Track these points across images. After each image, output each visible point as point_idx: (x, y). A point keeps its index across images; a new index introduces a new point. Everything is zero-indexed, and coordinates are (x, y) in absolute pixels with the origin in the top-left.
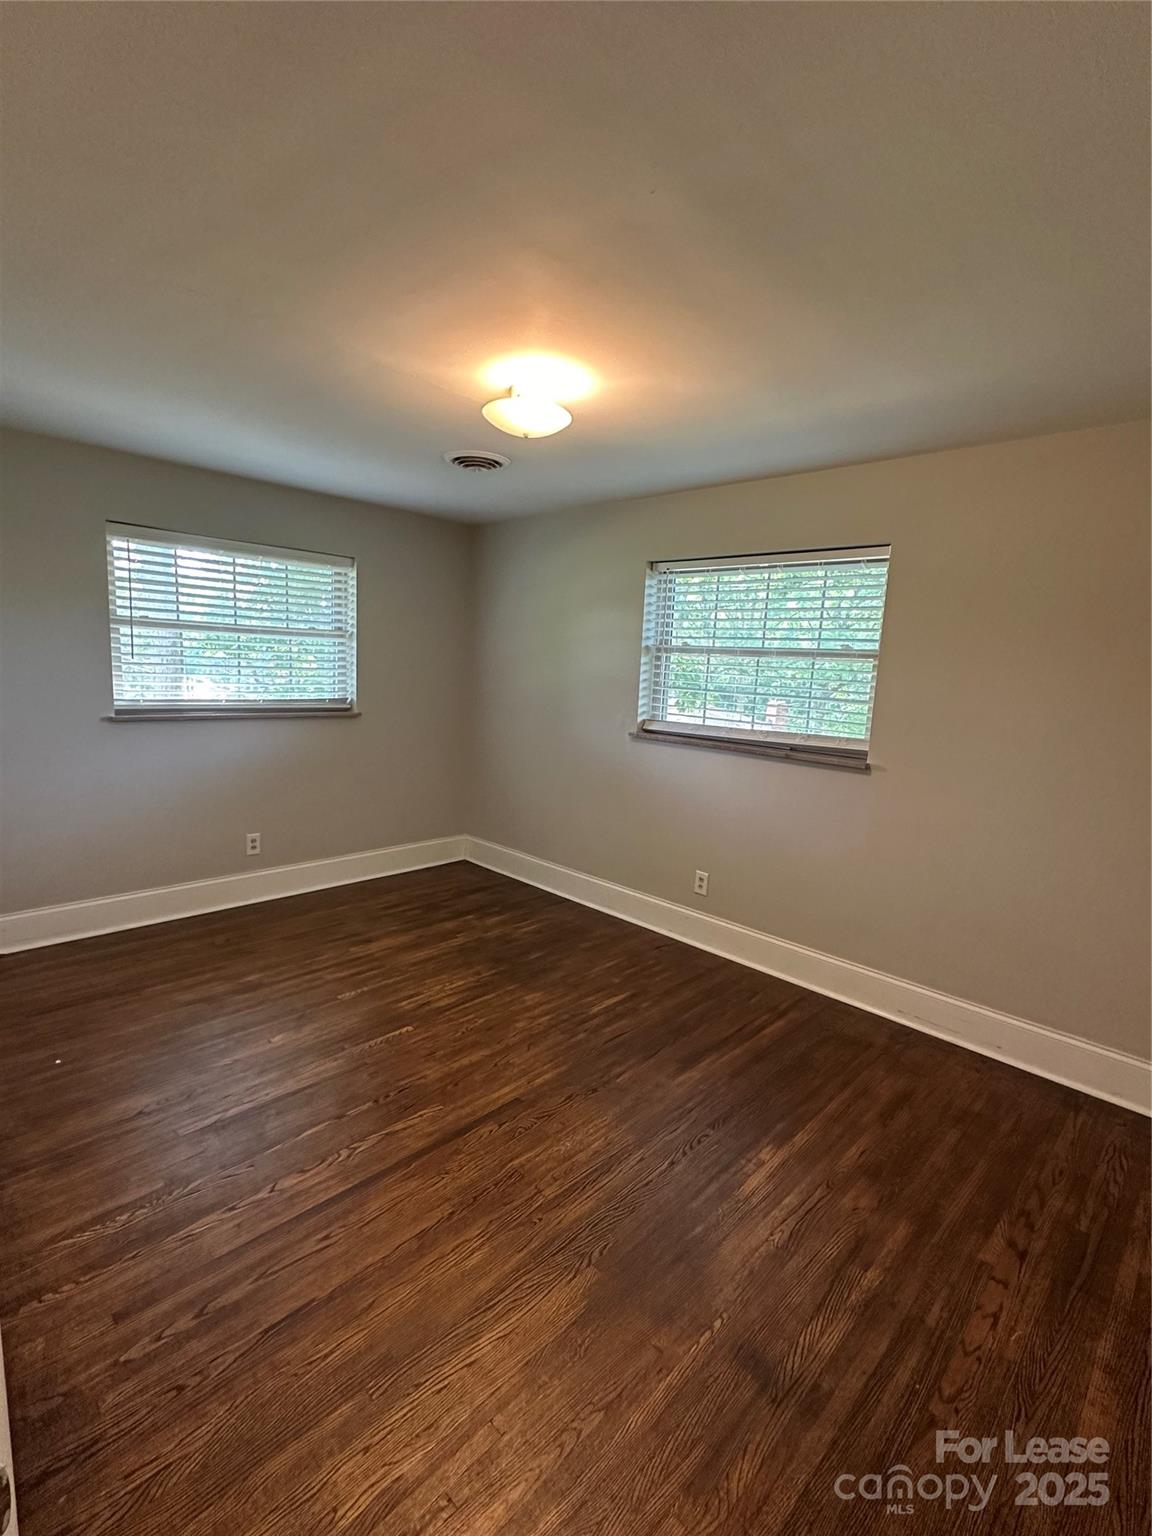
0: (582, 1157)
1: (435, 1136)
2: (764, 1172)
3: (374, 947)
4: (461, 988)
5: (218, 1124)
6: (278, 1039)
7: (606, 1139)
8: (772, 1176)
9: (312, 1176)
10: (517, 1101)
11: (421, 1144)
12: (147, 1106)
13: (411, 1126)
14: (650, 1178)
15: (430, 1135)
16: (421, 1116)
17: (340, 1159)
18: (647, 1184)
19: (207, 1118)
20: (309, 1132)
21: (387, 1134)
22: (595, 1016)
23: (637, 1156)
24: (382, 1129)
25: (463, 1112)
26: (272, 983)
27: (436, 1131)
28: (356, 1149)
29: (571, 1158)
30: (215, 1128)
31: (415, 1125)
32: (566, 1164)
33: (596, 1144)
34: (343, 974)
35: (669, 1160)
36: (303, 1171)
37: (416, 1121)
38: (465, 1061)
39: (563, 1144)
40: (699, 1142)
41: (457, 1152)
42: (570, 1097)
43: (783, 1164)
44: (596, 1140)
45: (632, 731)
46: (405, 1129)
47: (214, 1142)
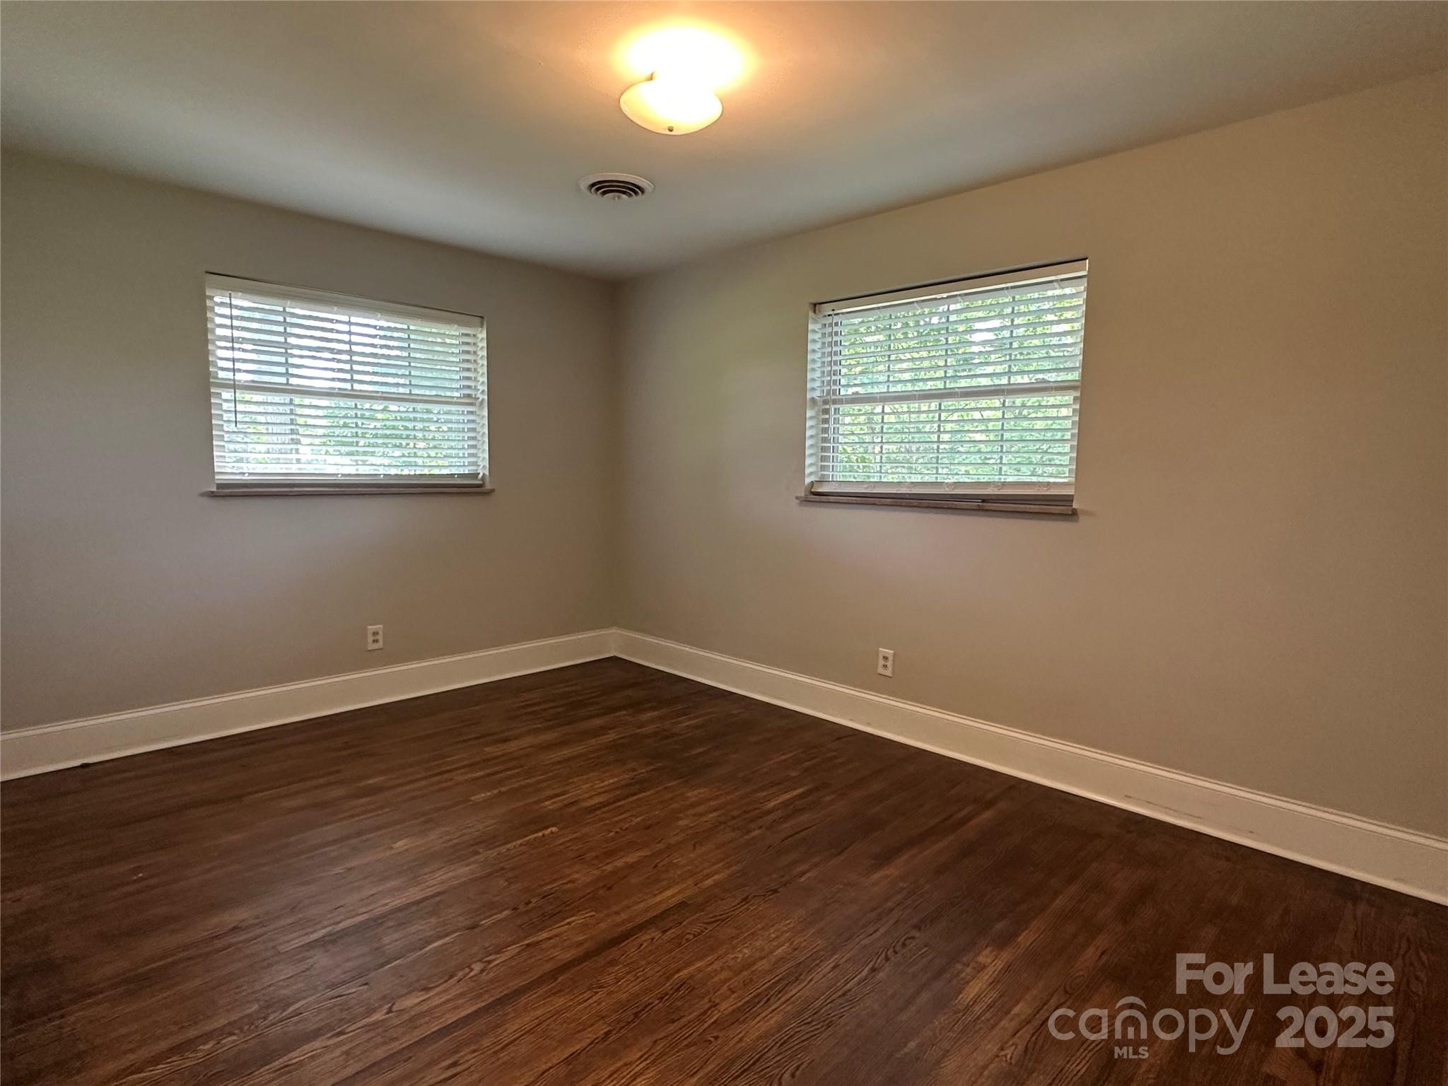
0: (763, 965)
1: (586, 946)
2: (986, 977)
3: (512, 746)
4: (613, 786)
5: (327, 938)
6: (400, 844)
7: (791, 944)
8: (994, 982)
9: (437, 994)
10: (682, 905)
11: (568, 955)
12: (243, 921)
13: (556, 936)
14: (848, 986)
15: (580, 944)
16: (569, 923)
17: (472, 974)
18: (844, 995)
19: (315, 931)
20: (436, 944)
21: (528, 945)
22: (769, 812)
23: (830, 963)
24: (521, 940)
25: (618, 919)
26: (394, 787)
27: (586, 940)
28: (489, 962)
29: (750, 965)
30: (323, 943)
31: (561, 934)
32: (745, 973)
33: (780, 950)
34: (478, 774)
35: (870, 966)
36: (427, 989)
37: (562, 929)
38: (619, 863)
39: (740, 951)
40: (904, 945)
41: (612, 963)
42: (744, 900)
43: (1008, 968)
44: (778, 947)
45: (799, 495)
46: (550, 938)
47: (321, 960)
